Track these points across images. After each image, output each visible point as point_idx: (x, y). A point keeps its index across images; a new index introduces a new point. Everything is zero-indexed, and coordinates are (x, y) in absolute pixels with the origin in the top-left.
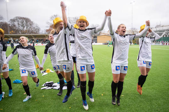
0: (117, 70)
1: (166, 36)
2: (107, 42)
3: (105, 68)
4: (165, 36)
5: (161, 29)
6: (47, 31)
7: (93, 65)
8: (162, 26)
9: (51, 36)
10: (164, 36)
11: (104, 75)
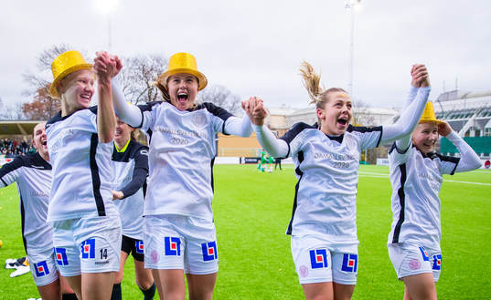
0: (315, 265)
1: (478, 132)
2: (257, 156)
3: (244, 251)
4: (472, 134)
5: (459, 105)
6: (27, 108)
7: (212, 244)
8: (464, 97)
9: (40, 132)
10: (468, 132)
11: (239, 276)
